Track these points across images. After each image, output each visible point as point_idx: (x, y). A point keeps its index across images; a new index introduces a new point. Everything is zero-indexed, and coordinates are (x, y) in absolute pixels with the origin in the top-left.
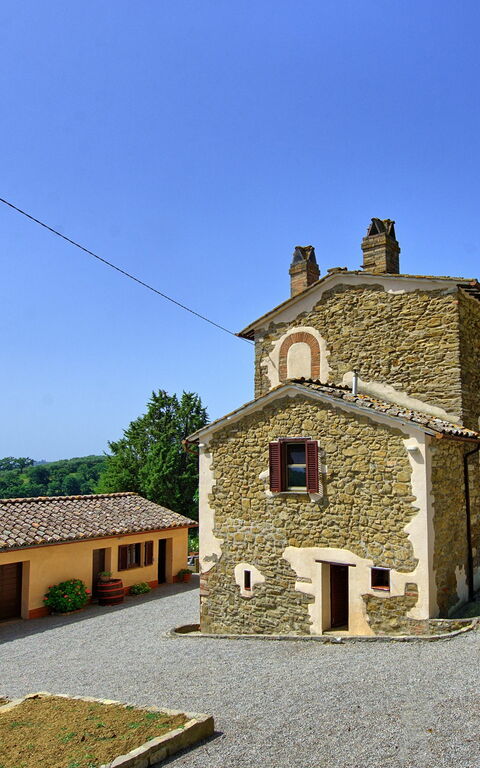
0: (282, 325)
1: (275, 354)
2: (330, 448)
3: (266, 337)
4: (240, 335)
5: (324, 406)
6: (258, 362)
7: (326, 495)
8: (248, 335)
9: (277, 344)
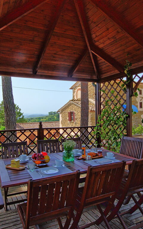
0: (77, 87)
1: (76, 93)
2: (76, 113)
3: (74, 89)
4: (70, 89)
5: (76, 105)
6: (73, 94)
7: (76, 122)
8: (71, 88)
9: (76, 90)
